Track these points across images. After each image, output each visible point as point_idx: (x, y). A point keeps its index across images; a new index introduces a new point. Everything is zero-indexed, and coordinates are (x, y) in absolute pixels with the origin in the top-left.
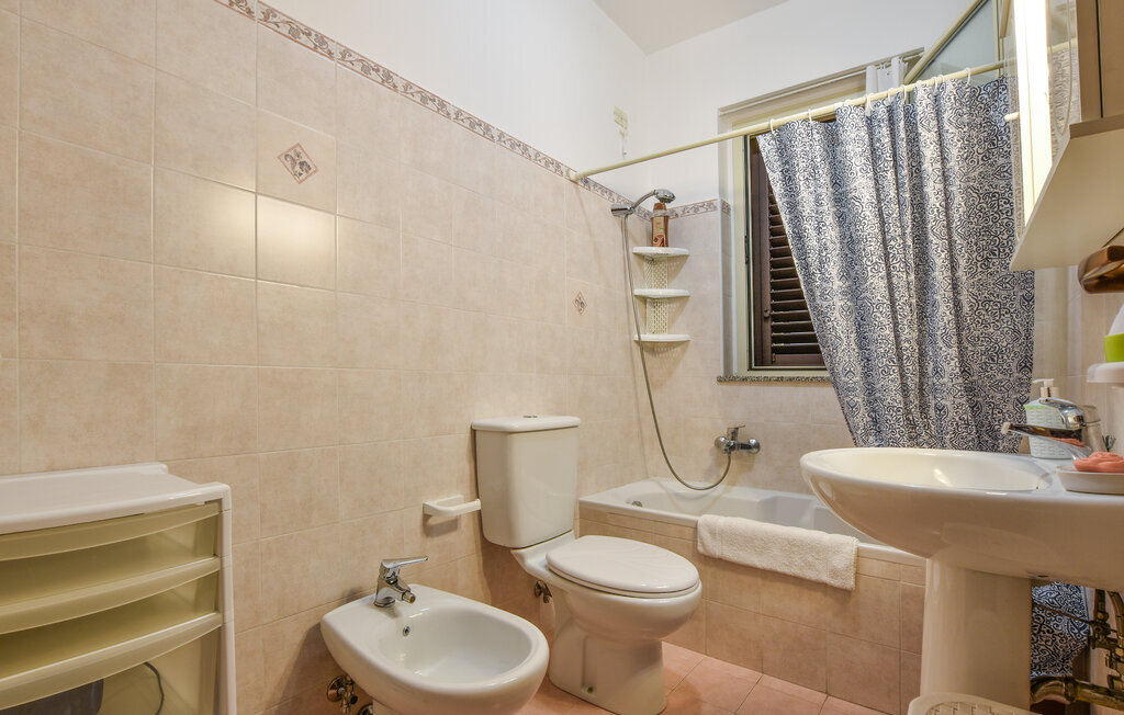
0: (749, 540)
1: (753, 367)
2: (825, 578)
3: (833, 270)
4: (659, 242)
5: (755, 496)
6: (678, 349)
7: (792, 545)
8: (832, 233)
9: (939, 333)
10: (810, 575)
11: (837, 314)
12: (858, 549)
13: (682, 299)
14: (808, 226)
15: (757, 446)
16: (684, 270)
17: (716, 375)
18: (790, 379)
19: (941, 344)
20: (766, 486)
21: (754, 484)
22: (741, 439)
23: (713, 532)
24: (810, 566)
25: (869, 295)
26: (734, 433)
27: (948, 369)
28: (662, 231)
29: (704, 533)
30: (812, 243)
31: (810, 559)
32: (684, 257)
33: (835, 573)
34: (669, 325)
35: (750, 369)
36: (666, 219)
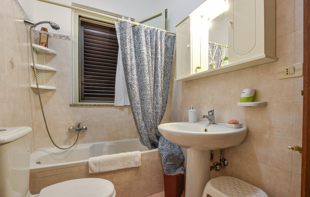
0: (110, 162)
1: (80, 101)
2: (133, 166)
3: (135, 72)
4: (44, 44)
5: (87, 146)
6: (51, 93)
7: (124, 159)
8: (134, 61)
9: (159, 94)
10: (130, 166)
11: (136, 86)
12: (141, 154)
13: (53, 72)
14: (129, 57)
15: (86, 128)
16: (54, 60)
17: (69, 104)
18: (98, 105)
19: (159, 96)
20: (90, 142)
21: (85, 142)
22: (81, 127)
23: (95, 164)
24: (129, 163)
25: (146, 82)
26: (79, 126)
27: (160, 103)
28: (45, 41)
29: (92, 165)
30: (129, 63)
31: (129, 161)
32: (54, 55)
33: (136, 163)
34: (46, 82)
35: (79, 101)
36: (48, 36)
